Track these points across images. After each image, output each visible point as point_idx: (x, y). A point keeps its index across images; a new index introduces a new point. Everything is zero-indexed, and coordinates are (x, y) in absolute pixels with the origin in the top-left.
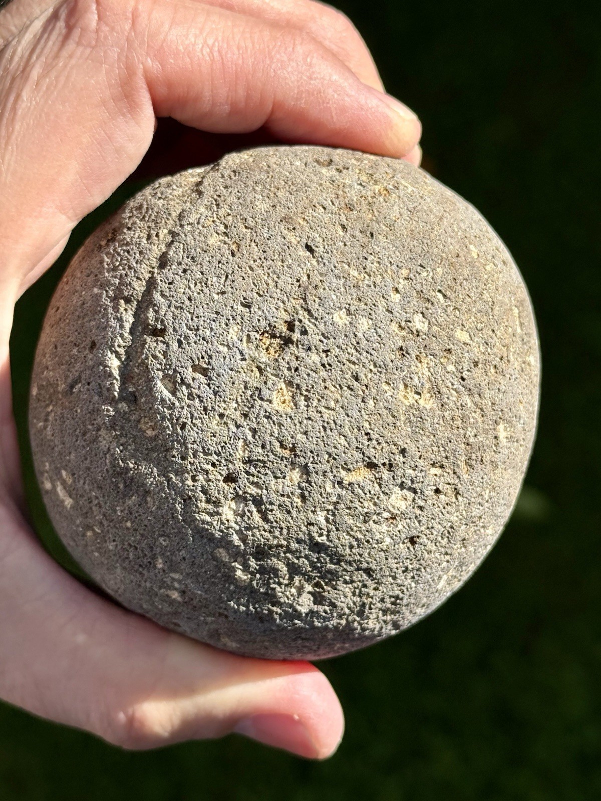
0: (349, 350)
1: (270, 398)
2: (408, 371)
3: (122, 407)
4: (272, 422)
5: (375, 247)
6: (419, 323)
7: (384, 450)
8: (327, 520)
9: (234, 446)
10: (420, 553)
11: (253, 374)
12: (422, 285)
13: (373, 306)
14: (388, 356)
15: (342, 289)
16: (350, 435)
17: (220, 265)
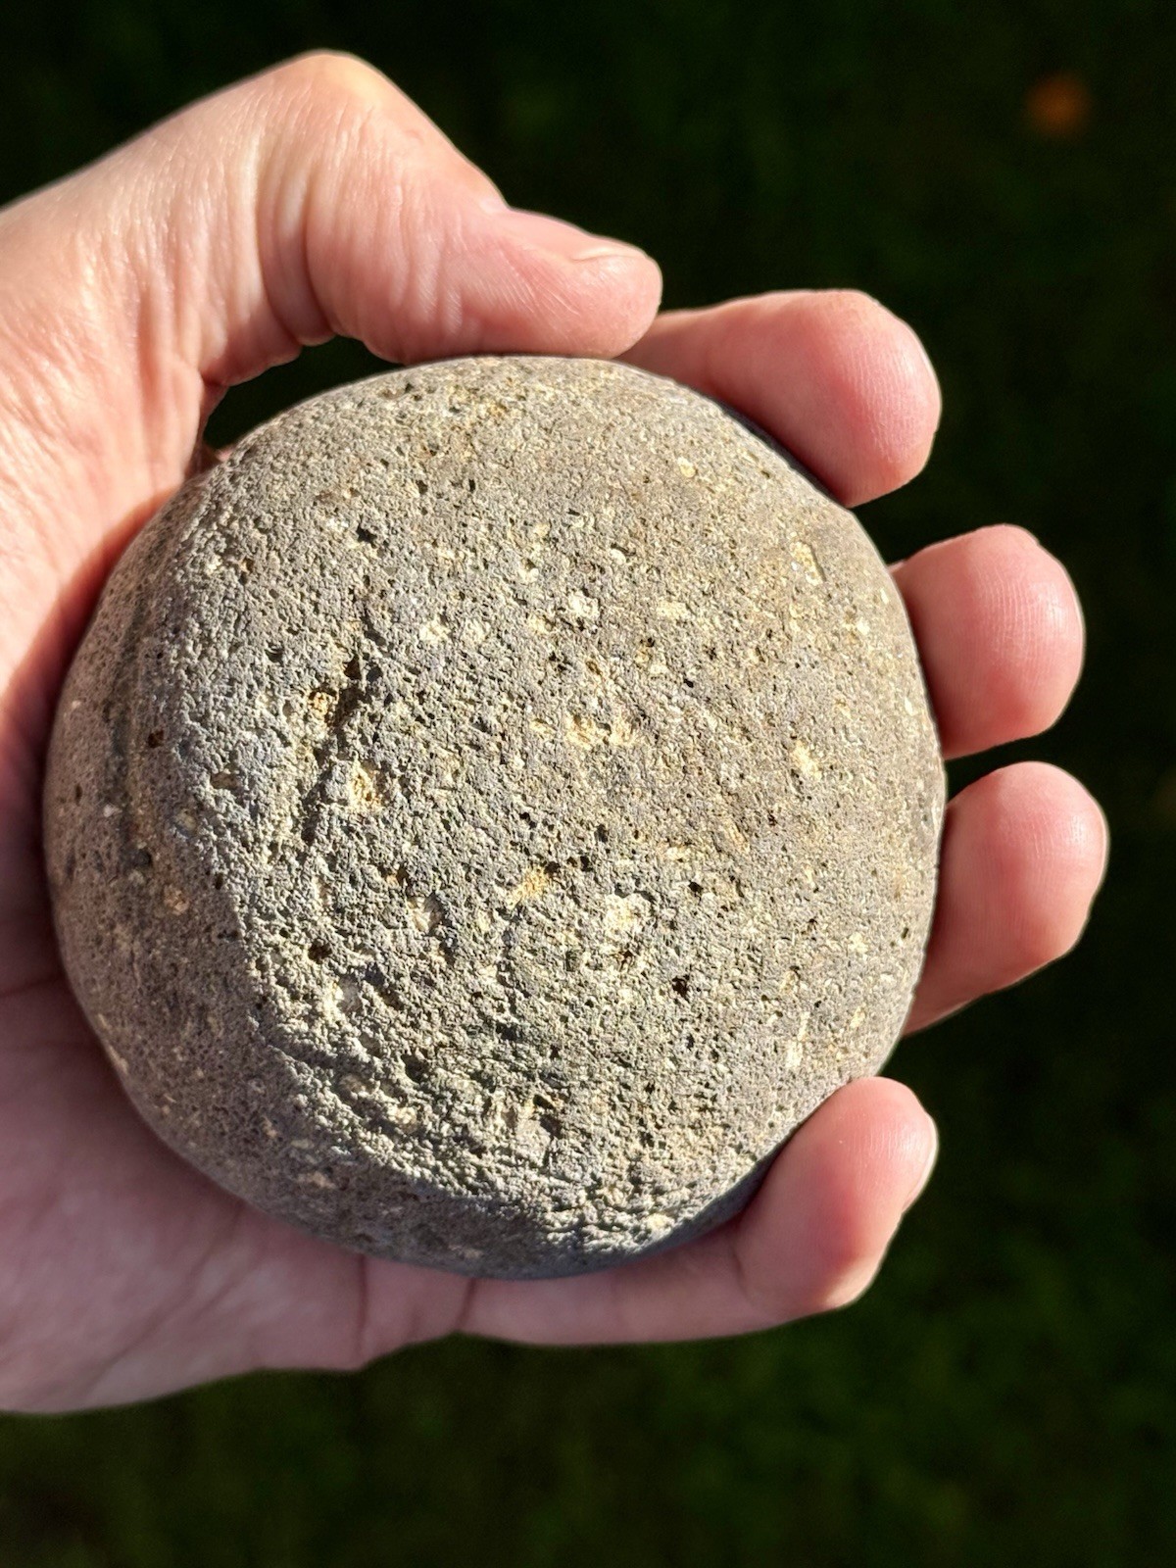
0: (458, 683)
1: (343, 797)
2: (575, 692)
3: (135, 879)
4: (354, 836)
5: (480, 502)
6: (579, 606)
7: (562, 836)
8: (501, 981)
9: (305, 893)
10: (704, 1006)
11: (308, 764)
12: (576, 544)
13: (489, 600)
14: (532, 673)
15: (428, 585)
16: (493, 824)
17: (227, 602)
